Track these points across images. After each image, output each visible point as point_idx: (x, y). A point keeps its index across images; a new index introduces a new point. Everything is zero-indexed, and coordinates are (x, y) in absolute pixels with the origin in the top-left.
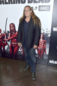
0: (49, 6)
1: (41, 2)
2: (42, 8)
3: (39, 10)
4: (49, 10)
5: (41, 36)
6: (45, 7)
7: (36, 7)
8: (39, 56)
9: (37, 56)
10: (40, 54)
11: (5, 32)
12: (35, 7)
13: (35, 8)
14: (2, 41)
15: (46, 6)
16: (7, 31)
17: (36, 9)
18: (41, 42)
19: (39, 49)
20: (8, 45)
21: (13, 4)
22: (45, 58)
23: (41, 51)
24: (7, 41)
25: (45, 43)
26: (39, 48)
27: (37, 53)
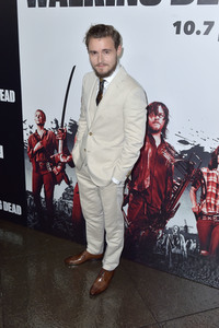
7: (210, 24)
9: (193, 245)
10: (211, 236)
11: (59, 127)
12: (205, 23)
13: (203, 28)
14: (45, 163)
16: (67, 121)
17: (207, 33)
19: (207, 216)
20: (69, 182)
21: (105, 8)
23: (213, 225)
24: (63, 165)
26: (204, 210)
27: (194, 230)
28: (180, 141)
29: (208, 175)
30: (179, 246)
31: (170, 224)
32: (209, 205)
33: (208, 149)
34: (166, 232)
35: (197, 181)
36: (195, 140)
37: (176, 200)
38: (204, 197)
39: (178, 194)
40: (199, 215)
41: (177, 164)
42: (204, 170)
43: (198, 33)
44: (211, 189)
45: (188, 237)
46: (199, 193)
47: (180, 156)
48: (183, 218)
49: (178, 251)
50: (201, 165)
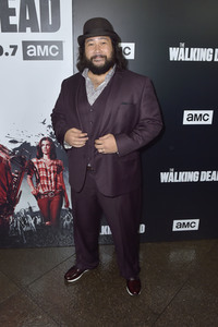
0: (60, 44)
1: (28, 29)
2: (34, 50)
3: (26, 57)
4: (60, 57)
5: (43, 148)
6: (46, 47)
7: (15, 48)
8: (45, 219)
9: (39, 220)
10: (49, 210)
12: (11, 47)
13: (11, 51)
15: (49, 43)
17: (13, 54)
18: (46, 170)
19: (44, 195)
22: (66, 222)
23: (49, 201)
25: (59, 170)
26: (41, 191)
27: (36, 209)
28: (11, 142)
29: (38, 163)
30: (28, 225)
31: (17, 209)
32: (43, 186)
33: (33, 144)
34: (15, 217)
35: (31, 170)
36: (22, 138)
37: (17, 189)
38: (38, 181)
39: (18, 184)
40: (37, 196)
41: (12, 160)
42: (34, 160)
43: (7, 54)
44: (43, 174)
45: (34, 215)
46: (34, 179)
47: (13, 153)
48: (27, 201)
49: (28, 228)
50: (31, 157)
